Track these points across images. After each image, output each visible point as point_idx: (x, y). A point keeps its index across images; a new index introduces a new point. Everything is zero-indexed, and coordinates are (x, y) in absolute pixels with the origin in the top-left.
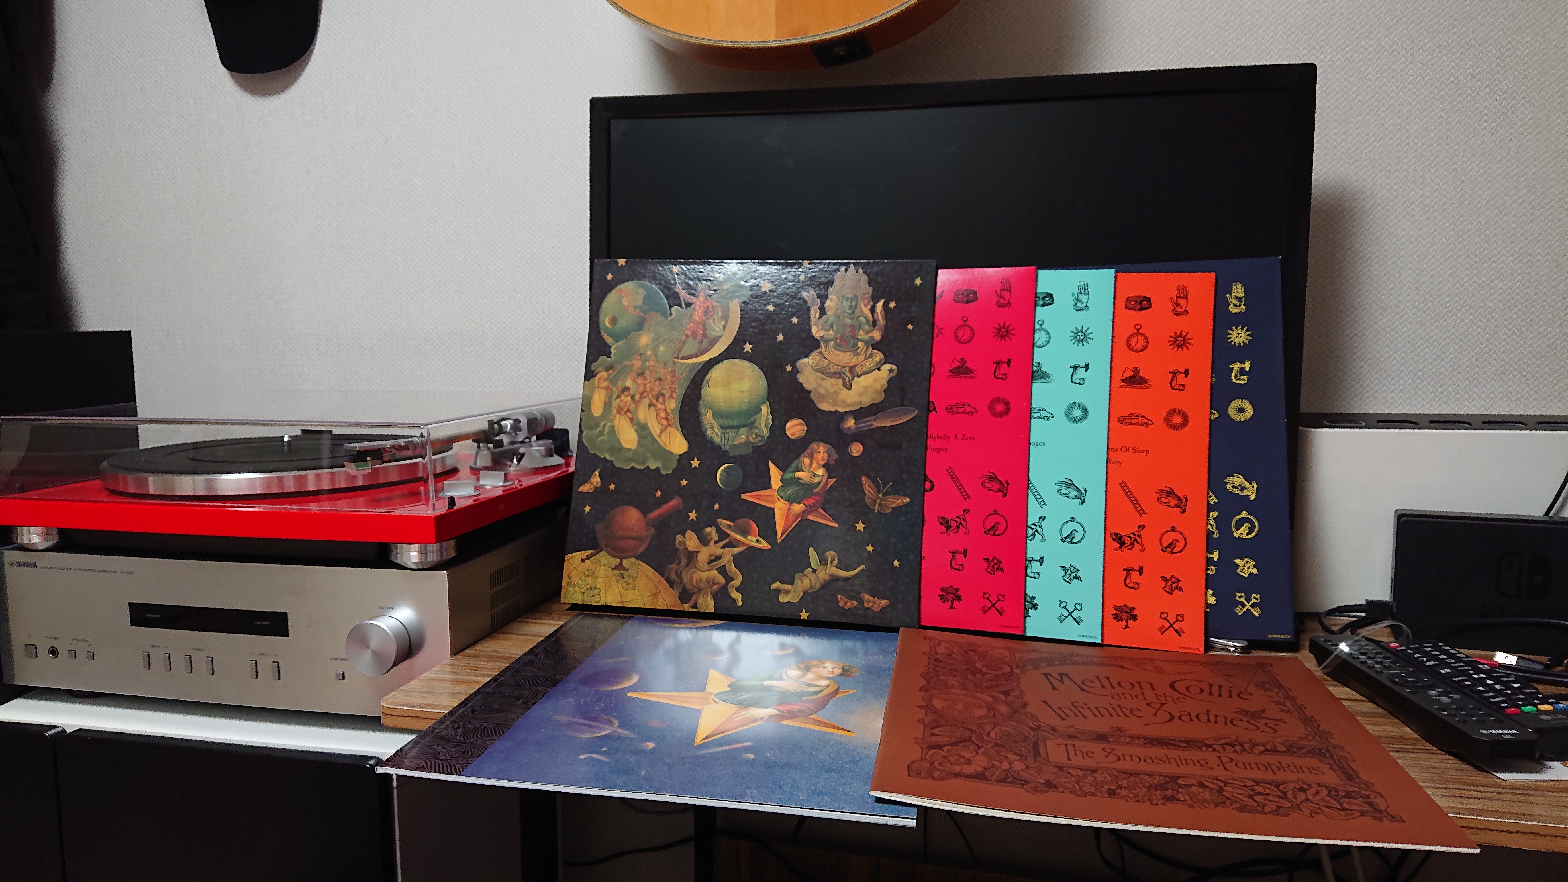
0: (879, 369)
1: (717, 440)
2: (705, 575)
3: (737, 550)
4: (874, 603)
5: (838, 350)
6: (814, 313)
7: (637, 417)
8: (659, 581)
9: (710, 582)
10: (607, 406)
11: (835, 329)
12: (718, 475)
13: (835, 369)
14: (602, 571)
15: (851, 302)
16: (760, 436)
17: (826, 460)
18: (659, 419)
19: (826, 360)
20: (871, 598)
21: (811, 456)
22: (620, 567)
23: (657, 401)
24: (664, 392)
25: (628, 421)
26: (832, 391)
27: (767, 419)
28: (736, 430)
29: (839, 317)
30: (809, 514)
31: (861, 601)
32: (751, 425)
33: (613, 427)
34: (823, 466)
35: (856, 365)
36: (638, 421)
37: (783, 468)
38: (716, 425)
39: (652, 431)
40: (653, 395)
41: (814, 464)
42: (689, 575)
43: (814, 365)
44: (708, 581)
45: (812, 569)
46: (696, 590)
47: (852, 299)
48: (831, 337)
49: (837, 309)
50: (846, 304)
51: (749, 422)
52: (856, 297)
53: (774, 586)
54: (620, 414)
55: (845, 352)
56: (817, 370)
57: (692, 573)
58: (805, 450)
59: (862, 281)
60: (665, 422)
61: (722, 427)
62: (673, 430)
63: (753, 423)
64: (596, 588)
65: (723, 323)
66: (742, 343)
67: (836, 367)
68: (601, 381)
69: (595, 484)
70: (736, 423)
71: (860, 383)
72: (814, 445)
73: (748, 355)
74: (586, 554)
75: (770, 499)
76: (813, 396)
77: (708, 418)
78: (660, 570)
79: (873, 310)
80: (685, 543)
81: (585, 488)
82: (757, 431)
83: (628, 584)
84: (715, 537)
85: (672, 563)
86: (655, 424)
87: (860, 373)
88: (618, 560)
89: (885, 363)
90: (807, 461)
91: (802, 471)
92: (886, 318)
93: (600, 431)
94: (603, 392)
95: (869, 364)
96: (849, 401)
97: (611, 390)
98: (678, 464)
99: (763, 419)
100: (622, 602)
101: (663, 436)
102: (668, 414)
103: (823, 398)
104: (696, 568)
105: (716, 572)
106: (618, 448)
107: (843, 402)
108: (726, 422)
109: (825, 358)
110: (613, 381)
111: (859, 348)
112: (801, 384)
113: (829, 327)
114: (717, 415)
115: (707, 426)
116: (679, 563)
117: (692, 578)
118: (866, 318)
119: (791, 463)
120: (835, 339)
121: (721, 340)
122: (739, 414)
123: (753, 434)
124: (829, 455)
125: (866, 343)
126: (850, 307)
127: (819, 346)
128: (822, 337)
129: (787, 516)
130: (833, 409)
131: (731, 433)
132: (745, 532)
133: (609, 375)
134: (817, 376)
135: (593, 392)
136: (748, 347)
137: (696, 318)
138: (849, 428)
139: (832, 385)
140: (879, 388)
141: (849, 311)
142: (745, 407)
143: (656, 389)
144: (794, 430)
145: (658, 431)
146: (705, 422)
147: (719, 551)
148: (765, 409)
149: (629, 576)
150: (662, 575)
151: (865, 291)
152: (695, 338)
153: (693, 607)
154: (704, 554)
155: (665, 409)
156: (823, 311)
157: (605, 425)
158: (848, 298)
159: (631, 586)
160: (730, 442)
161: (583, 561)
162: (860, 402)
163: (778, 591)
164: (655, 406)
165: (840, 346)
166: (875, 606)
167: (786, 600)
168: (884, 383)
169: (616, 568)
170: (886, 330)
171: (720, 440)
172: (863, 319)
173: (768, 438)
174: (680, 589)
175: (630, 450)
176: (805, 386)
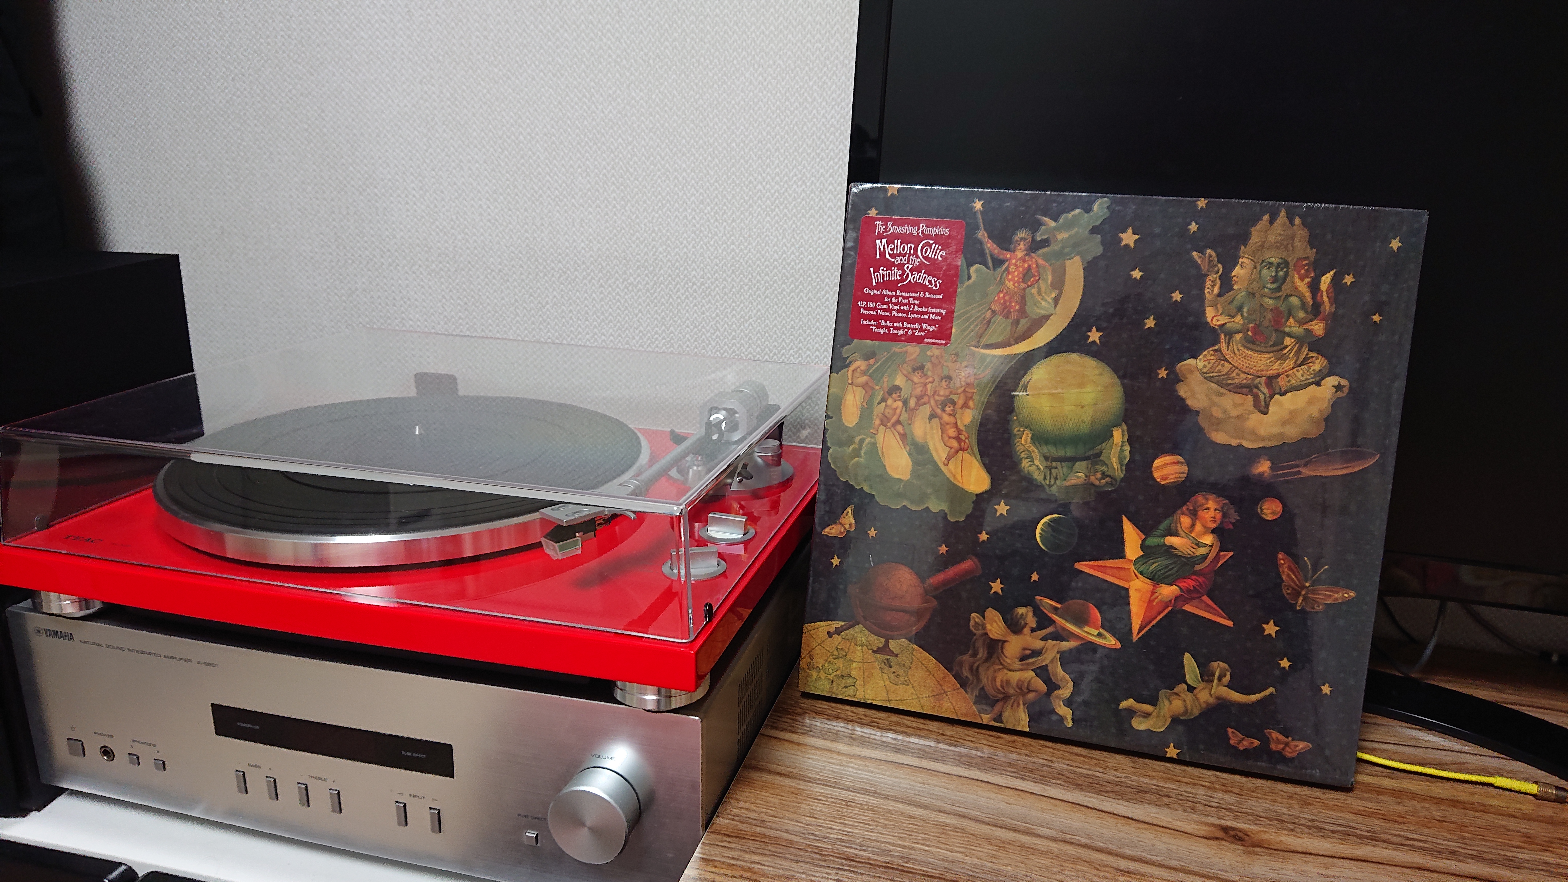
0: (1318, 384)
1: (1038, 477)
2: (1015, 677)
3: (1067, 645)
4: (1287, 744)
5: (1249, 349)
6: (1212, 287)
7: (912, 434)
8: (944, 677)
9: (1024, 689)
10: (866, 412)
11: (1245, 314)
12: (1038, 531)
13: (1242, 379)
14: (858, 653)
15: (1277, 272)
16: (1108, 476)
17: (1218, 522)
18: (946, 438)
19: (1226, 364)
20: (1281, 737)
21: (1194, 514)
22: (884, 650)
23: (944, 411)
24: (955, 397)
25: (898, 437)
26: (1234, 413)
27: (1122, 451)
28: (1070, 464)
29: (1254, 294)
30: (1187, 601)
31: (1265, 741)
32: (1095, 459)
33: (874, 444)
34: (1213, 531)
35: (1278, 375)
36: (913, 439)
37: (1145, 529)
38: (1036, 455)
39: (936, 458)
40: (936, 401)
41: (1199, 527)
42: (990, 672)
43: (1205, 370)
44: (1019, 686)
45: (1188, 685)
46: (1001, 696)
47: (1278, 265)
48: (1239, 327)
49: (1251, 282)
50: (1267, 274)
51: (1091, 452)
52: (1286, 263)
53: (1124, 704)
54: (885, 426)
55: (1261, 352)
56: (1209, 379)
57: (995, 671)
58: (1185, 504)
59: (1297, 237)
60: (955, 444)
61: (1046, 458)
62: (967, 456)
63: (1099, 455)
64: (850, 676)
65: (1054, 295)
66: (1084, 329)
67: (1243, 376)
68: (857, 374)
69: (847, 527)
70: (1069, 452)
71: (1283, 405)
72: (1200, 498)
73: (1094, 348)
74: (834, 626)
75: (1122, 573)
76: (1202, 421)
77: (1024, 442)
78: (947, 660)
79: (1314, 287)
80: (984, 628)
81: (832, 531)
82: (1104, 468)
83: (898, 676)
84: (1032, 621)
85: (963, 653)
86: (940, 445)
87: (1284, 388)
88: (883, 640)
89: (1329, 375)
90: (1186, 521)
91: (1176, 534)
92: (1334, 301)
93: (854, 449)
94: (860, 392)
95: (1300, 375)
96: (1262, 432)
97: (873, 389)
98: (974, 509)
99: (1115, 450)
100: (889, 701)
101: (951, 465)
102: (959, 432)
103: (1218, 424)
104: (1001, 664)
105: (1032, 674)
106: (884, 478)
107: (1253, 432)
108: (1053, 451)
109: (1226, 361)
110: (875, 375)
111: (1286, 347)
112: (1183, 400)
113: (1235, 311)
114: (1040, 438)
115: (1023, 455)
116: (975, 655)
117: (994, 679)
118: (1301, 298)
119: (1160, 523)
120: (1244, 330)
121: (1049, 322)
122: (1075, 440)
123: (1096, 471)
124: (1225, 515)
125: (1300, 340)
126: (1275, 280)
127: (1216, 341)
128: (1222, 326)
129: (1150, 601)
130: (1234, 442)
131: (1061, 469)
132: (1081, 620)
133: (870, 366)
134: (1208, 389)
135: (844, 391)
136: (1095, 336)
137: (1010, 285)
138: (1261, 475)
139: (1236, 405)
140: (1316, 414)
141: (1273, 286)
142: (1085, 428)
143: (942, 393)
144: (1165, 472)
145: (944, 456)
146: (1019, 448)
147: (1038, 644)
148: (1118, 435)
149: (899, 664)
150: (949, 670)
151: (1301, 254)
152: (1007, 316)
153: (995, 720)
154: (1014, 646)
155: (956, 423)
156: (1226, 284)
157: (862, 441)
158: (1271, 263)
159: (902, 679)
160: (1058, 482)
161: (830, 635)
162: (1282, 435)
163: (1131, 712)
164: (940, 418)
165: (1253, 343)
166: (1287, 749)
167: (1142, 727)
168: (1325, 405)
169: (879, 651)
170: (1333, 321)
171: (1042, 477)
172: (1294, 301)
173: (1122, 480)
174: (976, 692)
175: (900, 480)
176: (1189, 402)
